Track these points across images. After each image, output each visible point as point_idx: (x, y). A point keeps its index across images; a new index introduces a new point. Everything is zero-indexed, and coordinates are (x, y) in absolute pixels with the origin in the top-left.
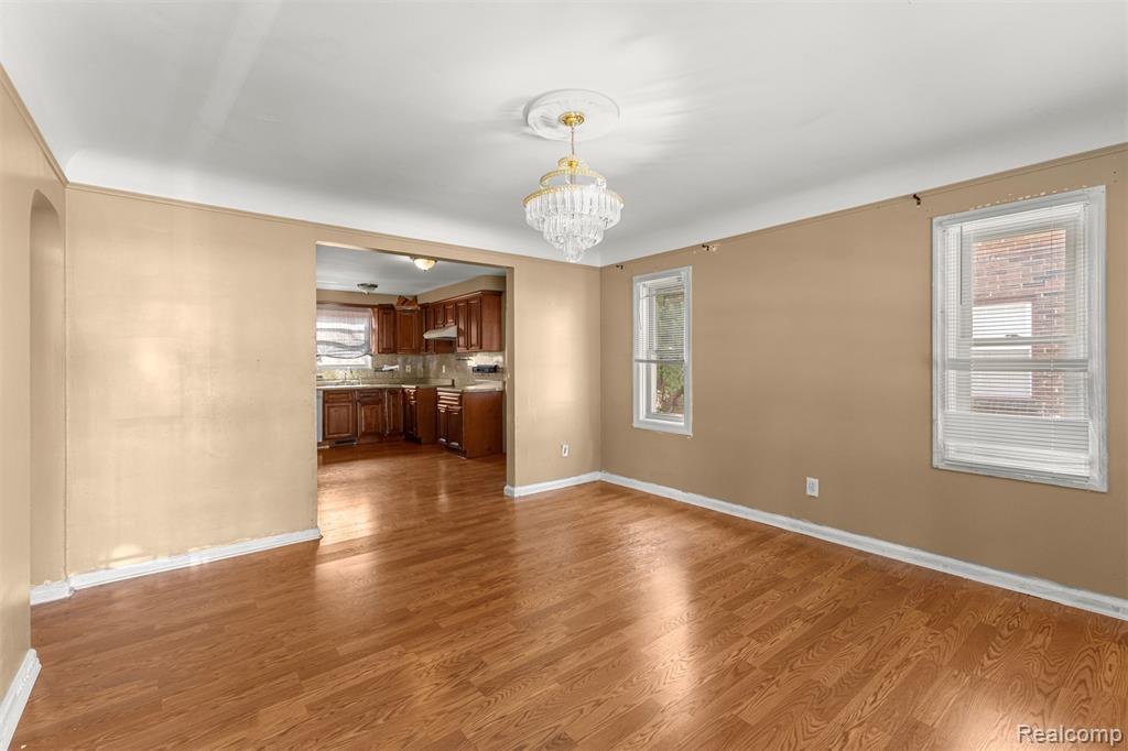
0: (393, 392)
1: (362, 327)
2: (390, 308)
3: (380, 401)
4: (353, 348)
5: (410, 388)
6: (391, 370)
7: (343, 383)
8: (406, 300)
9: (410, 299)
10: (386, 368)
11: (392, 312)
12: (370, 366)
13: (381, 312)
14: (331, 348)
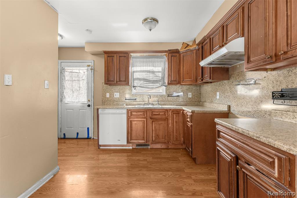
0: (177, 112)
1: (160, 69)
2: (177, 51)
3: (167, 119)
4: (154, 82)
5: (188, 110)
6: (178, 96)
7: (149, 104)
8: (188, 45)
9: (191, 44)
10: (175, 94)
11: (178, 55)
12: (164, 93)
13: (170, 55)
14: (142, 82)
